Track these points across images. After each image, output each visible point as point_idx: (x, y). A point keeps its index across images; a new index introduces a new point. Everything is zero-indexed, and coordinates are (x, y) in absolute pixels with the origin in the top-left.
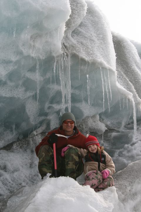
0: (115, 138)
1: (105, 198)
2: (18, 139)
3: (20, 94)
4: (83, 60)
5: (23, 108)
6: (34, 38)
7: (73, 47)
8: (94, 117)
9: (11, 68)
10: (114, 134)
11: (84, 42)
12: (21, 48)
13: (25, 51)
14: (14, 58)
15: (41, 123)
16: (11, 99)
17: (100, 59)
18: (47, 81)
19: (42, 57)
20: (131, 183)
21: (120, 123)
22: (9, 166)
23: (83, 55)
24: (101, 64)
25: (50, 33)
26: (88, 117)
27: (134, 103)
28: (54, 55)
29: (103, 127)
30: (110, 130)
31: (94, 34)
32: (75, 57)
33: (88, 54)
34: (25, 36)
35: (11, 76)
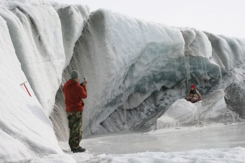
0: (214, 82)
1: (195, 105)
2: (176, 85)
3: (172, 70)
4: (193, 56)
5: (175, 74)
6: (173, 52)
7: (190, 52)
8: (205, 74)
9: (167, 63)
10: (213, 80)
11: (195, 48)
12: (169, 56)
13: (171, 57)
14: (167, 60)
15: (184, 78)
16: (169, 72)
17: (201, 54)
18: (181, 65)
19: (177, 58)
20: (209, 100)
21: (216, 76)
22: (172, 95)
23: (193, 54)
24: (201, 56)
25: (179, 50)
26: (202, 74)
27: (220, 68)
28: (181, 56)
29: (209, 78)
30: (212, 79)
31: (199, 45)
32: (190, 55)
33: (196, 53)
34: (170, 52)
35: (167, 65)
